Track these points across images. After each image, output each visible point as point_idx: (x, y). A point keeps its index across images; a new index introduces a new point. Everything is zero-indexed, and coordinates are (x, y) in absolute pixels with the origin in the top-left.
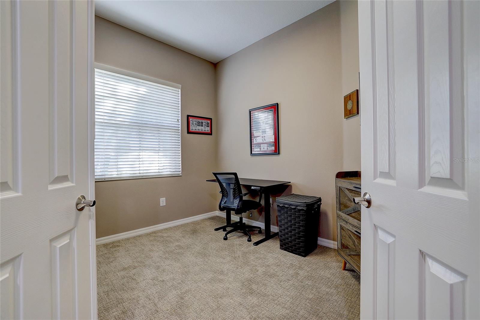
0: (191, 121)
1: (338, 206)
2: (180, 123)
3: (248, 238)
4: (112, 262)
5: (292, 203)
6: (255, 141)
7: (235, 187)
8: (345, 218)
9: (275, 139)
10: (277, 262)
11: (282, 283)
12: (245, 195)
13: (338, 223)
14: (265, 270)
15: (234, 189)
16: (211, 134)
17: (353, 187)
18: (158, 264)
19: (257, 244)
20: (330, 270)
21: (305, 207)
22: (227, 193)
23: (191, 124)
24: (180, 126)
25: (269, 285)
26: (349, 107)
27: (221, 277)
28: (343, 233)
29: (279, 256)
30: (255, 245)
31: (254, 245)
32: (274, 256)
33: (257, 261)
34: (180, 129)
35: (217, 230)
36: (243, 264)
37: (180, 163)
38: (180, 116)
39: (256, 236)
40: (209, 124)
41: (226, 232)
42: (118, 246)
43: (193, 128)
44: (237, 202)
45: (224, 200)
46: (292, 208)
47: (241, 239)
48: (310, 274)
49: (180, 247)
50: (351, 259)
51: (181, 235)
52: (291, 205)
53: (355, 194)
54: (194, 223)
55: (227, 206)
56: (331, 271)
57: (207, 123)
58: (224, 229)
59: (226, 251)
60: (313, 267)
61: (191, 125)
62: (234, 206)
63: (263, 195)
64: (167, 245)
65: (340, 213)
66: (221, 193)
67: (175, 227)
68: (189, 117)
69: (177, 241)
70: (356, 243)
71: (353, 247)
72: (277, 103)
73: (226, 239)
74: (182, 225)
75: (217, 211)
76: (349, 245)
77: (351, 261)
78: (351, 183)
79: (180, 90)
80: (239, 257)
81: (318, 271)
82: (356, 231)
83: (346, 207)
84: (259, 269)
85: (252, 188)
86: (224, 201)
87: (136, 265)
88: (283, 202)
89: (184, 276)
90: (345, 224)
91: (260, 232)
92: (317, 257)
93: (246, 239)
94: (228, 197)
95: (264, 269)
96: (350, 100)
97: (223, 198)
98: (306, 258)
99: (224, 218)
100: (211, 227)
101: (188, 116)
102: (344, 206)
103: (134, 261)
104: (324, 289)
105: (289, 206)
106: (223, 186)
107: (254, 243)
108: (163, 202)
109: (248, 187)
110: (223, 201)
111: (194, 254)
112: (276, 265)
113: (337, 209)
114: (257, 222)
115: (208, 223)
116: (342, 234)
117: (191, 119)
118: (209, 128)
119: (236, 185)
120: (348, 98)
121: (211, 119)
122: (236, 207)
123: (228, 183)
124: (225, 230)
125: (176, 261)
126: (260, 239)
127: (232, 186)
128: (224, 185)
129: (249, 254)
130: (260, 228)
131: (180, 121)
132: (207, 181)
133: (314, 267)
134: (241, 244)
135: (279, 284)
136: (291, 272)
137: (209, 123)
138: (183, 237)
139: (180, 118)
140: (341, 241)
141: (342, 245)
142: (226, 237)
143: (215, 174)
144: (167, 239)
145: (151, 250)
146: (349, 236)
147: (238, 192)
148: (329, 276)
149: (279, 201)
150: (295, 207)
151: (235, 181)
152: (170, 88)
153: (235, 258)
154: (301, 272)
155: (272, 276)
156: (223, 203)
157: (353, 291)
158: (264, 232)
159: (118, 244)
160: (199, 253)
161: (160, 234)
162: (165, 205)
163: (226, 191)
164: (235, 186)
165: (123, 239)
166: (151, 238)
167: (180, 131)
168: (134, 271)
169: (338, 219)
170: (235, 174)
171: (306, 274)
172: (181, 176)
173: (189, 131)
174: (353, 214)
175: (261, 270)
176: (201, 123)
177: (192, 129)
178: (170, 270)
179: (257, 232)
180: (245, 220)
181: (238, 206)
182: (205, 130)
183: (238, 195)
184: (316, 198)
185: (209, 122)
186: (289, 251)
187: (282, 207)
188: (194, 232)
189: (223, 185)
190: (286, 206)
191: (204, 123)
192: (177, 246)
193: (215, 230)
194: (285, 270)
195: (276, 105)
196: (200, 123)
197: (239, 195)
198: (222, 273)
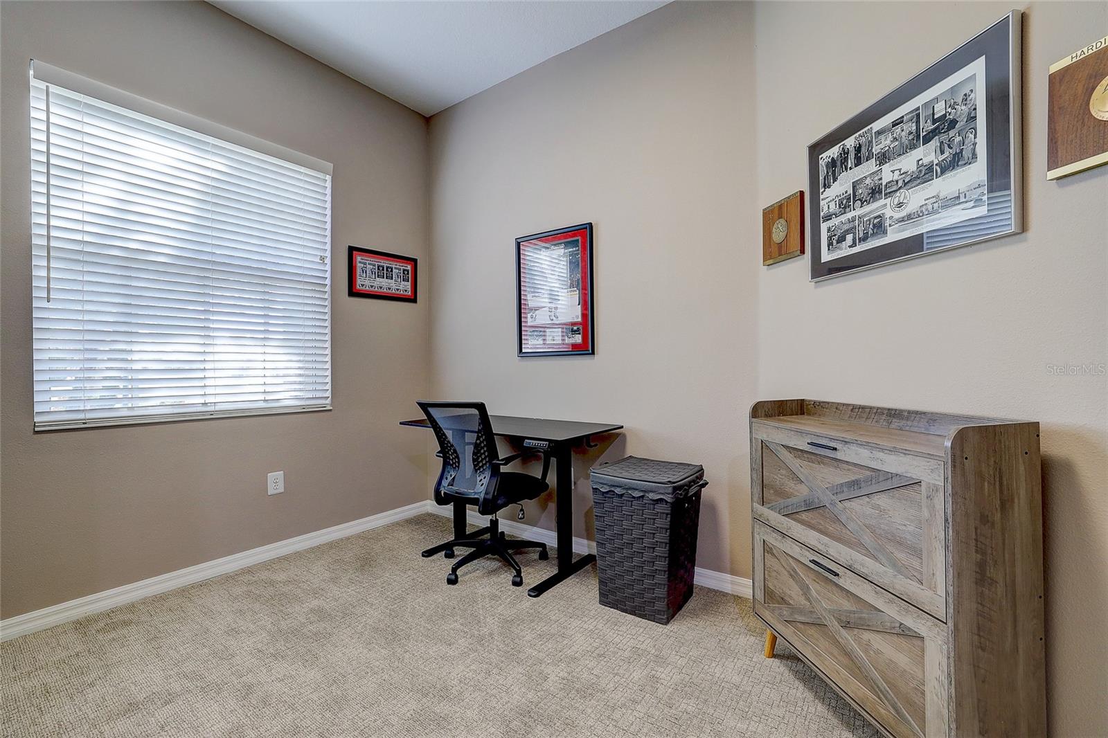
0: (360, 262)
1: (758, 490)
2: (328, 268)
3: (515, 576)
4: (92, 685)
5: (634, 484)
6: (529, 320)
7: (478, 442)
8: (778, 525)
9: (584, 316)
10: (595, 644)
11: (617, 715)
12: (507, 461)
13: (757, 536)
14: (566, 675)
15: (476, 446)
16: (413, 299)
17: (808, 444)
18: (249, 678)
19: (539, 590)
20: (736, 660)
21: (669, 494)
22: (457, 457)
23: (359, 271)
24: (328, 275)
25: (582, 723)
26: (779, 234)
27: (442, 708)
28: (771, 561)
29: (600, 626)
30: (533, 594)
31: (529, 595)
32: (586, 626)
33: (542, 644)
34: (328, 282)
35: (429, 553)
36: (503, 659)
37: (326, 374)
38: (328, 247)
39: (532, 567)
40: (408, 274)
41: (454, 561)
42: (126, 623)
43: (363, 282)
44: (485, 481)
45: (449, 477)
46: (634, 497)
47: (494, 579)
48: (687, 678)
49: (321, 614)
50: (794, 632)
51: (327, 575)
52: (630, 489)
53: (813, 463)
54: (363, 537)
55: (457, 493)
56: (739, 664)
57: (404, 270)
58: (448, 549)
59: (455, 618)
60: (691, 654)
61: (358, 273)
62: (476, 493)
63: (553, 460)
64: (282, 611)
65: (765, 511)
66: (440, 456)
67: (312, 550)
68: (354, 252)
69: (316, 593)
70: (813, 592)
71: (803, 601)
72: (590, 224)
73: (452, 581)
74: (331, 545)
75: (428, 502)
76: (790, 597)
77: (796, 638)
78: (801, 432)
79: (328, 178)
80: (491, 635)
81: (707, 667)
82: (814, 562)
83: (781, 493)
84: (549, 670)
85: (527, 443)
86: (450, 479)
87: (176, 687)
88: (607, 480)
89: (328, 715)
90: (776, 539)
91: (544, 556)
92: (697, 624)
93: (508, 577)
94: (458, 467)
95: (563, 670)
96: (780, 217)
97: (446, 470)
98: (668, 627)
99: (448, 519)
100: (412, 546)
101: (351, 250)
102: (776, 491)
103: (172, 673)
104: (732, 724)
105: (624, 491)
106: (446, 437)
107: (529, 591)
108: (276, 482)
109: (515, 442)
110: (447, 479)
111: (361, 634)
112: (594, 655)
113: (755, 499)
114: (535, 529)
115: (403, 535)
116: (768, 564)
117: (359, 259)
118: (409, 283)
119: (482, 436)
120: (772, 214)
121: (415, 261)
122: (482, 496)
123: (460, 430)
124: (450, 555)
125: (306, 664)
126: (545, 577)
127: (471, 438)
128: (449, 434)
129: (519, 625)
130: (543, 545)
131: (328, 261)
132: (401, 423)
133: (694, 653)
134: (496, 596)
135: (609, 717)
136: (637, 675)
137: (408, 271)
138: (334, 580)
139: (328, 254)
140: (764, 582)
141: (768, 594)
142: (453, 577)
143: (424, 406)
144: (285, 589)
145: (233, 632)
146: (789, 572)
147: (486, 454)
148: (736, 679)
149: (599, 477)
150: (642, 494)
151: (479, 425)
152: (302, 169)
153: (481, 640)
154: (663, 673)
155: (588, 691)
156: (445, 483)
157: (806, 723)
158: (553, 554)
159: (127, 617)
160: (376, 630)
161: (264, 575)
162: (282, 490)
163: (455, 451)
164: (478, 438)
165: (145, 599)
166: (238, 591)
167: (328, 289)
168: (163, 714)
169: (757, 527)
170: (481, 407)
171: (677, 678)
172: (330, 410)
173: (354, 291)
174: (804, 516)
175: (556, 674)
176: (387, 270)
177: (363, 285)
178: (285, 698)
179: (536, 556)
180: (505, 526)
181: (486, 493)
182: (398, 290)
183: (486, 462)
184: (691, 467)
185: (409, 267)
186: (623, 611)
187: (607, 493)
188: (366, 563)
189: (445, 435)
190: (618, 491)
191: (394, 270)
192: (312, 610)
193: (423, 556)
194: (621, 671)
195: (586, 228)
196: (383, 270)
197: (490, 462)
198: (444, 693)
